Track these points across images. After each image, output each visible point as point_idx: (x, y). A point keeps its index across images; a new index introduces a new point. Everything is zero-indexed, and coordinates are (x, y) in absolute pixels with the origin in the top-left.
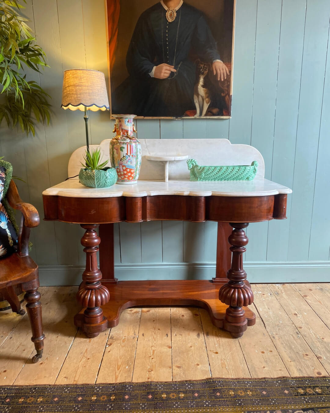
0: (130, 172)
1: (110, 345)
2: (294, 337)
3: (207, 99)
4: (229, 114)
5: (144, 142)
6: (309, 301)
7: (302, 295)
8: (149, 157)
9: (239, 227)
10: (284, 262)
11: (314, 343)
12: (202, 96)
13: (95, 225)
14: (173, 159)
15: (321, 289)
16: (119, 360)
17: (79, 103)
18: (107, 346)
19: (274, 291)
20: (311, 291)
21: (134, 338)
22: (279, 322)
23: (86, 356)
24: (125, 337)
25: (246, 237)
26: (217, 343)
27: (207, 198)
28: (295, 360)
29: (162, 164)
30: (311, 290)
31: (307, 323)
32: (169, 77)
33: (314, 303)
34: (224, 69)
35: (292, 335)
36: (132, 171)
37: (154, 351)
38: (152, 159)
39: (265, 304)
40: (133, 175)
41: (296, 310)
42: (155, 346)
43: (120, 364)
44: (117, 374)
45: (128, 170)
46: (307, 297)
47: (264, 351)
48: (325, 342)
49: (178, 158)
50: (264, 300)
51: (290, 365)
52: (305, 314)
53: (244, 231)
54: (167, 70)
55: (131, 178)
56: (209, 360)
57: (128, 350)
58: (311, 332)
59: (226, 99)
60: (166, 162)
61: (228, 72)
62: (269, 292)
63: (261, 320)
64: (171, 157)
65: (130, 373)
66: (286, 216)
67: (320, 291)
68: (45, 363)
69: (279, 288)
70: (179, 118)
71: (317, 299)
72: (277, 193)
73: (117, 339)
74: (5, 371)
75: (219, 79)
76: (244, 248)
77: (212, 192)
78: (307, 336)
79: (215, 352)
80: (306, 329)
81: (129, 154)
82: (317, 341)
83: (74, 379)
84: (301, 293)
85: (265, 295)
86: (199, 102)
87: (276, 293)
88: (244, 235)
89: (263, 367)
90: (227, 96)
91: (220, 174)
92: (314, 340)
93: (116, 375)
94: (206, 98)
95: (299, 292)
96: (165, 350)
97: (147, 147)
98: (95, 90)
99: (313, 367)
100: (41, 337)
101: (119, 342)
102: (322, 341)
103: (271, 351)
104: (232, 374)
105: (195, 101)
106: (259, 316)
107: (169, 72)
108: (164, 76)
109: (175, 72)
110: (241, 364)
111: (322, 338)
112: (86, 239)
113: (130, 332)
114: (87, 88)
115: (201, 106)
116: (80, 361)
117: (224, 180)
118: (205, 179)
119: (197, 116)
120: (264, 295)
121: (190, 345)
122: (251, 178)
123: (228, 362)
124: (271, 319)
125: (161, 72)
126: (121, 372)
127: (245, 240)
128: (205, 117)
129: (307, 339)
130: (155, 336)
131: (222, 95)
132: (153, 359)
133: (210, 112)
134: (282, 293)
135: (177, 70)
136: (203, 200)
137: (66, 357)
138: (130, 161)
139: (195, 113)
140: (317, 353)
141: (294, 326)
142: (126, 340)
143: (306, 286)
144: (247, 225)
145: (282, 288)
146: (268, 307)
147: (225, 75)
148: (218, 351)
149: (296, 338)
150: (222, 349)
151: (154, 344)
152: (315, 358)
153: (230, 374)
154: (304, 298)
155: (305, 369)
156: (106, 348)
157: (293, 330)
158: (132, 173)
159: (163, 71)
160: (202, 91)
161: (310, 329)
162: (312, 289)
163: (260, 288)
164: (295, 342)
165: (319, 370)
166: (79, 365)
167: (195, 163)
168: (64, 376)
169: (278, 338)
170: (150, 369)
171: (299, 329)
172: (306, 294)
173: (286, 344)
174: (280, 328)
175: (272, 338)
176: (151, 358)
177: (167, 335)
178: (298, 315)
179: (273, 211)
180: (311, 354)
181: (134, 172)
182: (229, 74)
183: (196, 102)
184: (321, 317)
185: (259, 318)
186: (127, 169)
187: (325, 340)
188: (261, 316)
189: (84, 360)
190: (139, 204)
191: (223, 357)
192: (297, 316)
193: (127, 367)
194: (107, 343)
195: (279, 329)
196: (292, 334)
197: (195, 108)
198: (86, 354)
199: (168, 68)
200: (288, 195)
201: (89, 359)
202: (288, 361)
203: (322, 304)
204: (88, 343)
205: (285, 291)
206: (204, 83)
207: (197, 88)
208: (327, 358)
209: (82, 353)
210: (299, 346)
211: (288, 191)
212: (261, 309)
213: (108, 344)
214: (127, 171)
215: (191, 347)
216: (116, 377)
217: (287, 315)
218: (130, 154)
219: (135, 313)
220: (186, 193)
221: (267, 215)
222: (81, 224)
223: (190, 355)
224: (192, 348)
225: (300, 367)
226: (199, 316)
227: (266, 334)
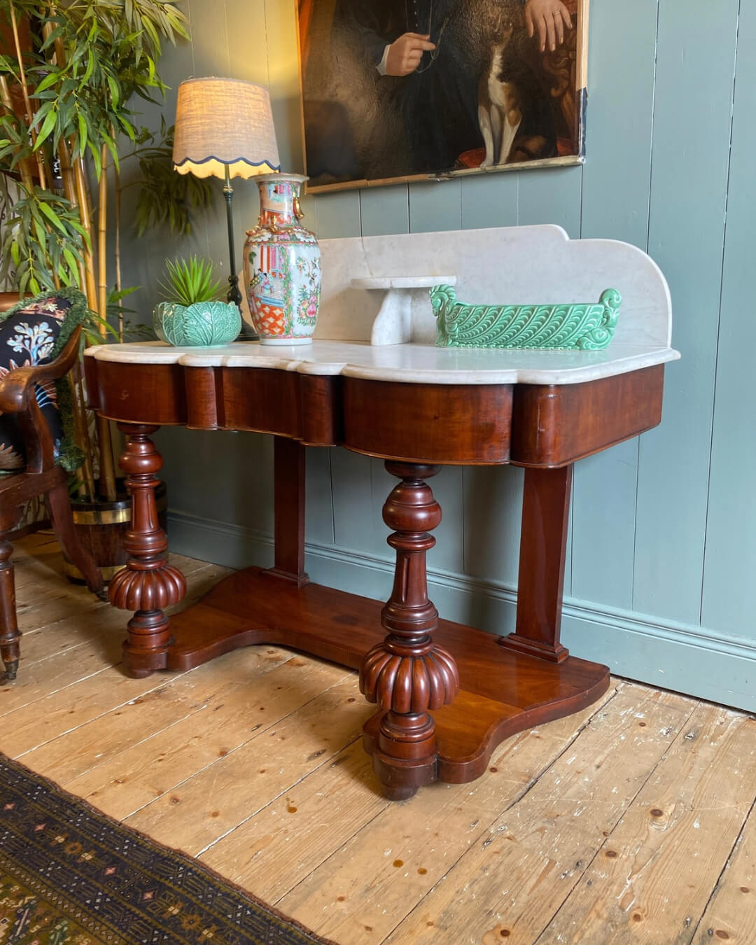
0: (271, 314)
3: (512, 113)
4: (573, 150)
5: (360, 244)
12: (498, 107)
18: (131, 703)
23: (77, 705)
24: (183, 698)
32: (418, 68)
34: (557, 13)
36: (277, 312)
37: (186, 747)
40: (280, 323)
42: (201, 740)
43: (100, 743)
45: (267, 309)
54: (413, 49)
55: (277, 330)
56: (251, 818)
59: (565, 103)
60: (380, 294)
61: (568, 21)
70: (443, 175)
75: (543, 48)
79: (294, 806)
81: (265, 270)
86: (491, 124)
89: (341, 896)
90: (568, 96)
94: (510, 110)
96: (208, 754)
97: (365, 257)
98: (217, 123)
101: (161, 703)
104: (247, 873)
105: (481, 124)
107: (418, 54)
108: (408, 67)
109: (433, 51)
113: (202, 693)
114: (199, 121)
115: (497, 134)
116: (56, 711)
117: (514, 345)
119: (487, 165)
121: (266, 767)
122: (588, 343)
125: (401, 58)
128: (507, 166)
130: (233, 720)
131: (554, 93)
133: (521, 152)
135: (436, 44)
139: (482, 157)
142: (177, 704)
147: (561, 32)
151: (207, 734)
153: (244, 869)
158: (277, 318)
159: (407, 53)
160: (497, 90)
167: (449, 296)
170: (126, 777)
176: (162, 756)
177: (259, 727)
178: (663, 818)
181: (281, 315)
182: (570, 25)
183: (485, 125)
186: (264, 306)
189: (65, 710)
191: (290, 826)
197: (482, 144)
199: (416, 43)
201: (72, 712)
204: (114, 685)
206: (503, 68)
207: (486, 85)
209: (79, 698)
214: (264, 312)
215: (263, 772)
218: (268, 268)
222: (119, 423)
223: (233, 787)
224: (261, 774)
227: (483, 824)
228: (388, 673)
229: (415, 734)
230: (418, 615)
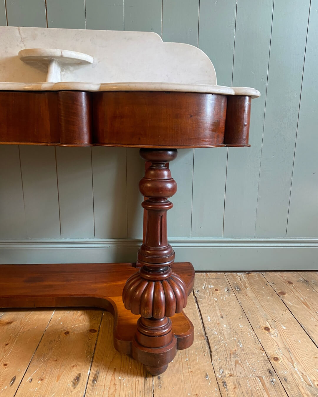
2: (264, 385)
5: (17, 31)
6: (289, 303)
7: (277, 292)
10: (250, 240)
15: (306, 282)
19: (234, 284)
20: (291, 285)
22: (238, 346)
30: (290, 283)
31: (288, 347)
33: (297, 306)
35: (260, 378)
39: (217, 308)
41: (267, 320)
46: (285, 295)
50: (216, 299)
52: (284, 328)
58: (296, 369)
62: (226, 286)
63: (206, 341)
67: (305, 285)
69: (242, 280)
71: (302, 299)
78: (290, 379)
80: (287, 362)
84: (275, 289)
85: (219, 291)
87: (237, 288)
92: (303, 391)
95: (272, 285)
106: (203, 332)
120: (217, 290)
124: (225, 338)
127: (169, 185)
129: (289, 387)
134: (246, 288)
141: (264, 354)
143: (282, 277)
145: (246, 280)
146: (221, 315)
149: (267, 385)
154: (281, 296)
157: (263, 364)
161: (293, 363)
162: (292, 282)
163: (213, 279)
169: (233, 387)
171: (273, 362)
172: (283, 290)
174: (238, 359)
175: (221, 384)
178: (271, 330)
184: (312, 335)
185: (203, 336)
192: (269, 332)
195: (237, 362)
196: (260, 374)
203: (309, 308)
205: (251, 284)
212: (209, 318)
217: (251, 331)
226: (96, 334)
227: (211, 374)
228: (159, 295)
229: (164, 329)
230: (166, 252)
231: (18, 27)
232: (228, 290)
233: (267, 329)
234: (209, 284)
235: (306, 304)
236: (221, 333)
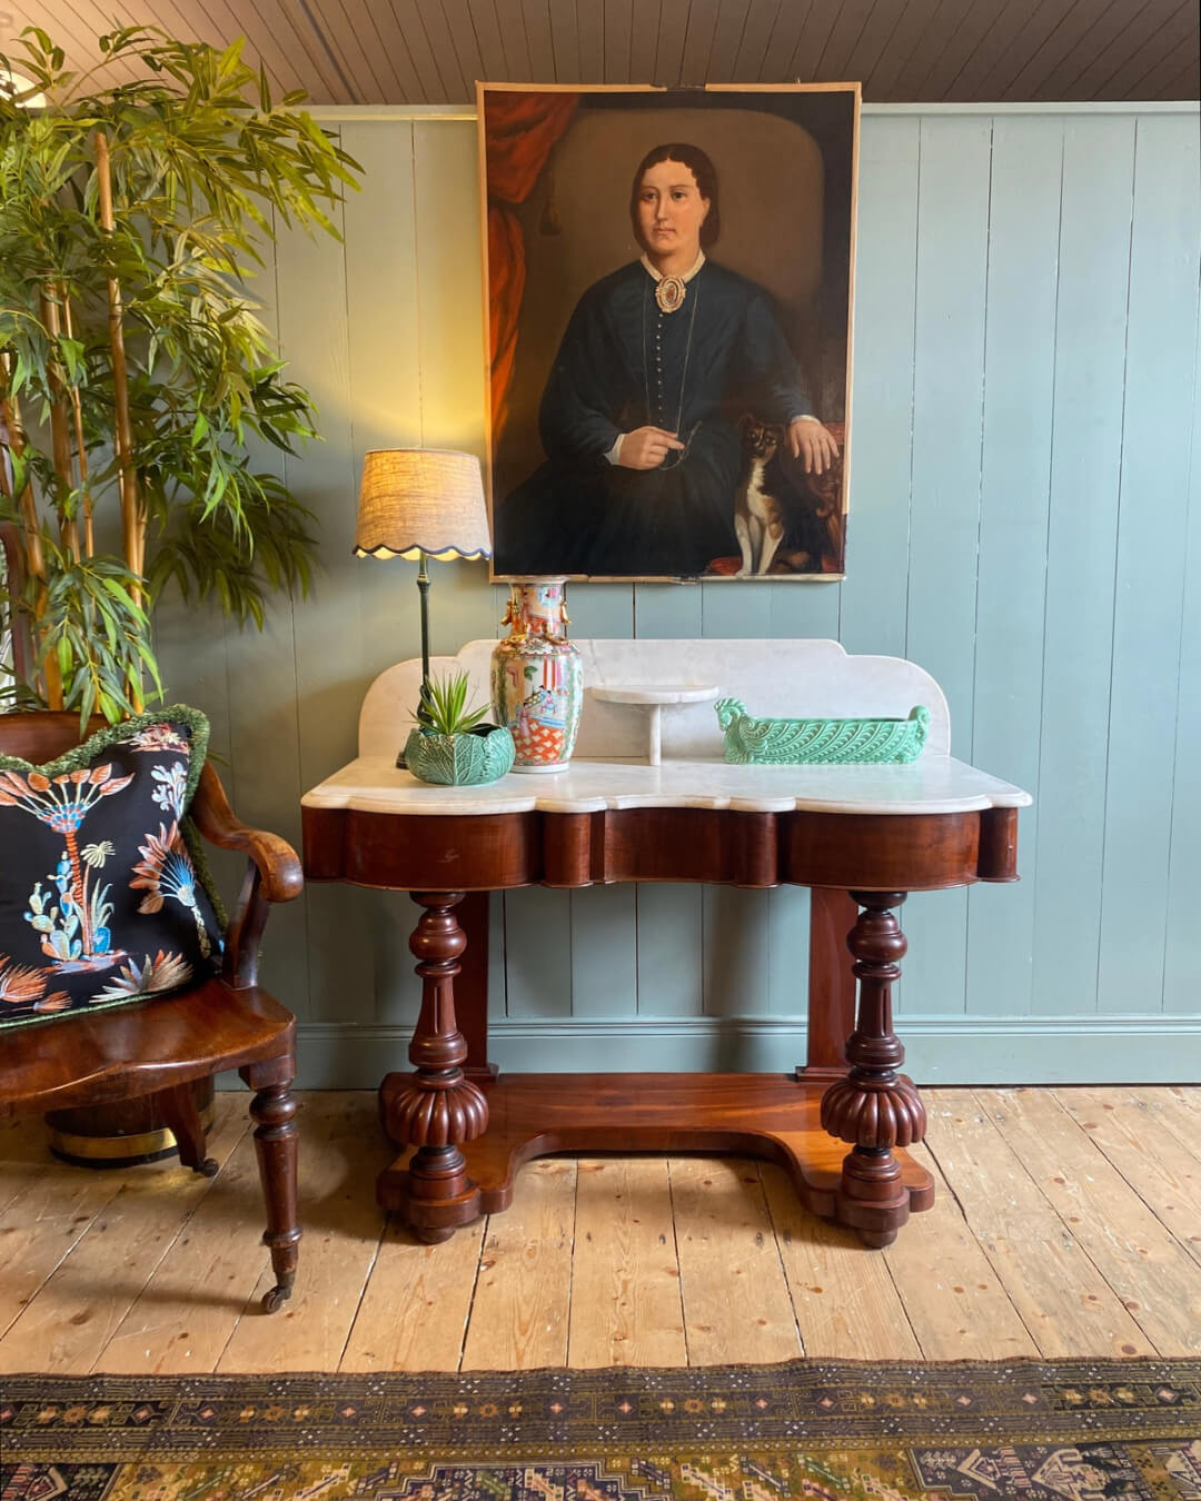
0: (551, 738)
1: (491, 1264)
2: (1053, 1248)
3: (774, 526)
4: (838, 567)
5: (588, 647)
6: (1102, 1142)
7: (1081, 1124)
8: (604, 692)
9: (879, 904)
10: (1021, 1019)
11: (1115, 1263)
12: (758, 519)
13: (453, 895)
14: (674, 697)
15: (1142, 1106)
16: (524, 1307)
17: (411, 544)
18: (482, 1268)
19: (992, 1109)
20: (1110, 1111)
21: (562, 1245)
22: (1009, 1204)
23: (421, 1294)
24: (533, 1242)
25: (900, 936)
26: (816, 1261)
27: (782, 817)
28: (1056, 1313)
29: (641, 714)
30: (1108, 1107)
31: (1095, 1205)
32: (662, 465)
33: (1118, 1148)
34: (824, 440)
35: (1047, 1241)
36: (557, 735)
37: (625, 1283)
38: (613, 700)
39: (964, 1149)
40: (557, 747)
41: (1060, 1168)
42: (629, 1270)
43: (526, 1317)
44: (521, 1346)
45: (546, 732)
46: (1096, 1129)
47: (964, 1287)
48: (1150, 1263)
49: (690, 696)
50: (960, 1136)
51: (1041, 1327)
52: (1090, 1179)
53: (892, 918)
54: (655, 444)
55: (551, 755)
56: (794, 1311)
57: (548, 1280)
58: (1107, 1233)
59: (830, 523)
60: (653, 707)
61: (835, 449)
62: (976, 1114)
63: (952, 1197)
64: (670, 694)
65: (562, 1341)
66: (1018, 873)
67: (1138, 1111)
68: (299, 1313)
69: (1008, 1102)
70: (690, 579)
71: (1129, 1136)
72: (986, 804)
73: (509, 1249)
74: (185, 1336)
75: (809, 470)
76: (894, 967)
77: (797, 799)
78: (1096, 1243)
79: (813, 1286)
80: (1094, 1224)
81: (549, 687)
82: (1126, 1259)
83: (395, 1357)
84: (1076, 1118)
85: (963, 1123)
86: (749, 533)
87: (998, 1116)
88: (895, 928)
89: (959, 1329)
90: (833, 517)
91: (816, 742)
92: (1115, 1257)
93: (516, 1348)
94: (770, 524)
95: (1071, 1112)
96: (661, 1280)
97: (595, 663)
98: (456, 507)
99: (1110, 1331)
100: (293, 1232)
101: (515, 1256)
102: (1142, 1258)
103: (984, 1287)
104: (867, 1349)
105: (738, 533)
106: (944, 1184)
107: (664, 451)
108: (648, 462)
109: (681, 451)
110: (893, 1322)
111: (1142, 1251)
112: (427, 936)
113: (547, 1229)
114: (433, 502)
115: (756, 544)
116: (407, 1310)
117: (830, 761)
118: (770, 757)
119: (744, 574)
120: (960, 1121)
121: (733, 1267)
122: (908, 756)
123: (854, 1317)
124: (984, 1193)
125: (639, 451)
126: (532, 1340)
127: (897, 943)
128: (767, 577)
129: (1094, 1252)
130: (626, 1242)
131: (819, 513)
132: (624, 1304)
133: (781, 564)
134: (1018, 1116)
135: (685, 443)
136: (770, 822)
137: (362, 1299)
138: (551, 706)
139: (739, 566)
140: (1125, 1293)
141: (1054, 1214)
142: (538, 1250)
143: (1091, 1096)
144: (904, 897)
145: (1016, 1102)
146: (973, 1159)
147: (828, 458)
148: (822, 1284)
150: (833, 1279)
151: (624, 1263)
152: (1119, 1308)
153: (860, 1349)
154: (1088, 1130)
155: (1086, 1338)
156: (480, 1275)
157: (1052, 1225)
158: (555, 742)
159: (647, 447)
160: (758, 502)
161: (1103, 1225)
162: (1111, 1104)
163: (948, 1100)
164: (1056, 1260)
165: (1128, 1339)
166: (403, 1321)
167: (741, 711)
168: (365, 1350)
169: (1005, 1250)
170: (617, 1332)
171: (1069, 1223)
172: (1093, 1121)
173: (1029, 1267)
174: (1010, 1219)
175: (986, 1248)
176: (619, 1302)
177: (663, 1238)
178: (1067, 1182)
179: (976, 858)
180: (1105, 1297)
181: (561, 738)
182: (838, 455)
183: (742, 534)
184: (1139, 1189)
185: (944, 1190)
186: (542, 728)
187: (1149, 1255)
188: (951, 1185)
189: (416, 1306)
190: (583, 833)
191: (838, 1302)
192: (1063, 1185)
193: (549, 1328)
194: (480, 1261)
195: (1008, 1224)
196: (1047, 1237)
197: (738, 553)
198: (419, 1289)
199: (660, 438)
200: (1019, 811)
201: (430, 1303)
202: (1037, 1316)
203: (1142, 1150)
204: (424, 1259)
205: (1026, 1110)
206: (764, 481)
207: (744, 496)
208: (1152, 1307)
209: (407, 1287)
210: (1068, 1273)
211: (1020, 799)
212: (951, 1164)
213: (484, 1261)
214: (541, 735)
215: (738, 1272)
216: (518, 1353)
217: (1031, 1183)
218: (553, 685)
219: (557, 1172)
220: (720, 803)
221: (961, 870)
222: (412, 894)
223: (736, 1295)
224: (740, 1275)
225: (1072, 1334)
226: (758, 1184)
227: (968, 1236)
231: (587, 641)
232: (982, 1121)
233: (1061, 1181)
234: (942, 1110)
235: (1136, 1144)
236: (977, 1185)
